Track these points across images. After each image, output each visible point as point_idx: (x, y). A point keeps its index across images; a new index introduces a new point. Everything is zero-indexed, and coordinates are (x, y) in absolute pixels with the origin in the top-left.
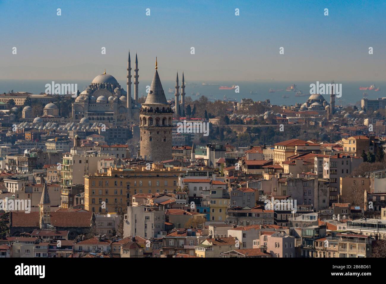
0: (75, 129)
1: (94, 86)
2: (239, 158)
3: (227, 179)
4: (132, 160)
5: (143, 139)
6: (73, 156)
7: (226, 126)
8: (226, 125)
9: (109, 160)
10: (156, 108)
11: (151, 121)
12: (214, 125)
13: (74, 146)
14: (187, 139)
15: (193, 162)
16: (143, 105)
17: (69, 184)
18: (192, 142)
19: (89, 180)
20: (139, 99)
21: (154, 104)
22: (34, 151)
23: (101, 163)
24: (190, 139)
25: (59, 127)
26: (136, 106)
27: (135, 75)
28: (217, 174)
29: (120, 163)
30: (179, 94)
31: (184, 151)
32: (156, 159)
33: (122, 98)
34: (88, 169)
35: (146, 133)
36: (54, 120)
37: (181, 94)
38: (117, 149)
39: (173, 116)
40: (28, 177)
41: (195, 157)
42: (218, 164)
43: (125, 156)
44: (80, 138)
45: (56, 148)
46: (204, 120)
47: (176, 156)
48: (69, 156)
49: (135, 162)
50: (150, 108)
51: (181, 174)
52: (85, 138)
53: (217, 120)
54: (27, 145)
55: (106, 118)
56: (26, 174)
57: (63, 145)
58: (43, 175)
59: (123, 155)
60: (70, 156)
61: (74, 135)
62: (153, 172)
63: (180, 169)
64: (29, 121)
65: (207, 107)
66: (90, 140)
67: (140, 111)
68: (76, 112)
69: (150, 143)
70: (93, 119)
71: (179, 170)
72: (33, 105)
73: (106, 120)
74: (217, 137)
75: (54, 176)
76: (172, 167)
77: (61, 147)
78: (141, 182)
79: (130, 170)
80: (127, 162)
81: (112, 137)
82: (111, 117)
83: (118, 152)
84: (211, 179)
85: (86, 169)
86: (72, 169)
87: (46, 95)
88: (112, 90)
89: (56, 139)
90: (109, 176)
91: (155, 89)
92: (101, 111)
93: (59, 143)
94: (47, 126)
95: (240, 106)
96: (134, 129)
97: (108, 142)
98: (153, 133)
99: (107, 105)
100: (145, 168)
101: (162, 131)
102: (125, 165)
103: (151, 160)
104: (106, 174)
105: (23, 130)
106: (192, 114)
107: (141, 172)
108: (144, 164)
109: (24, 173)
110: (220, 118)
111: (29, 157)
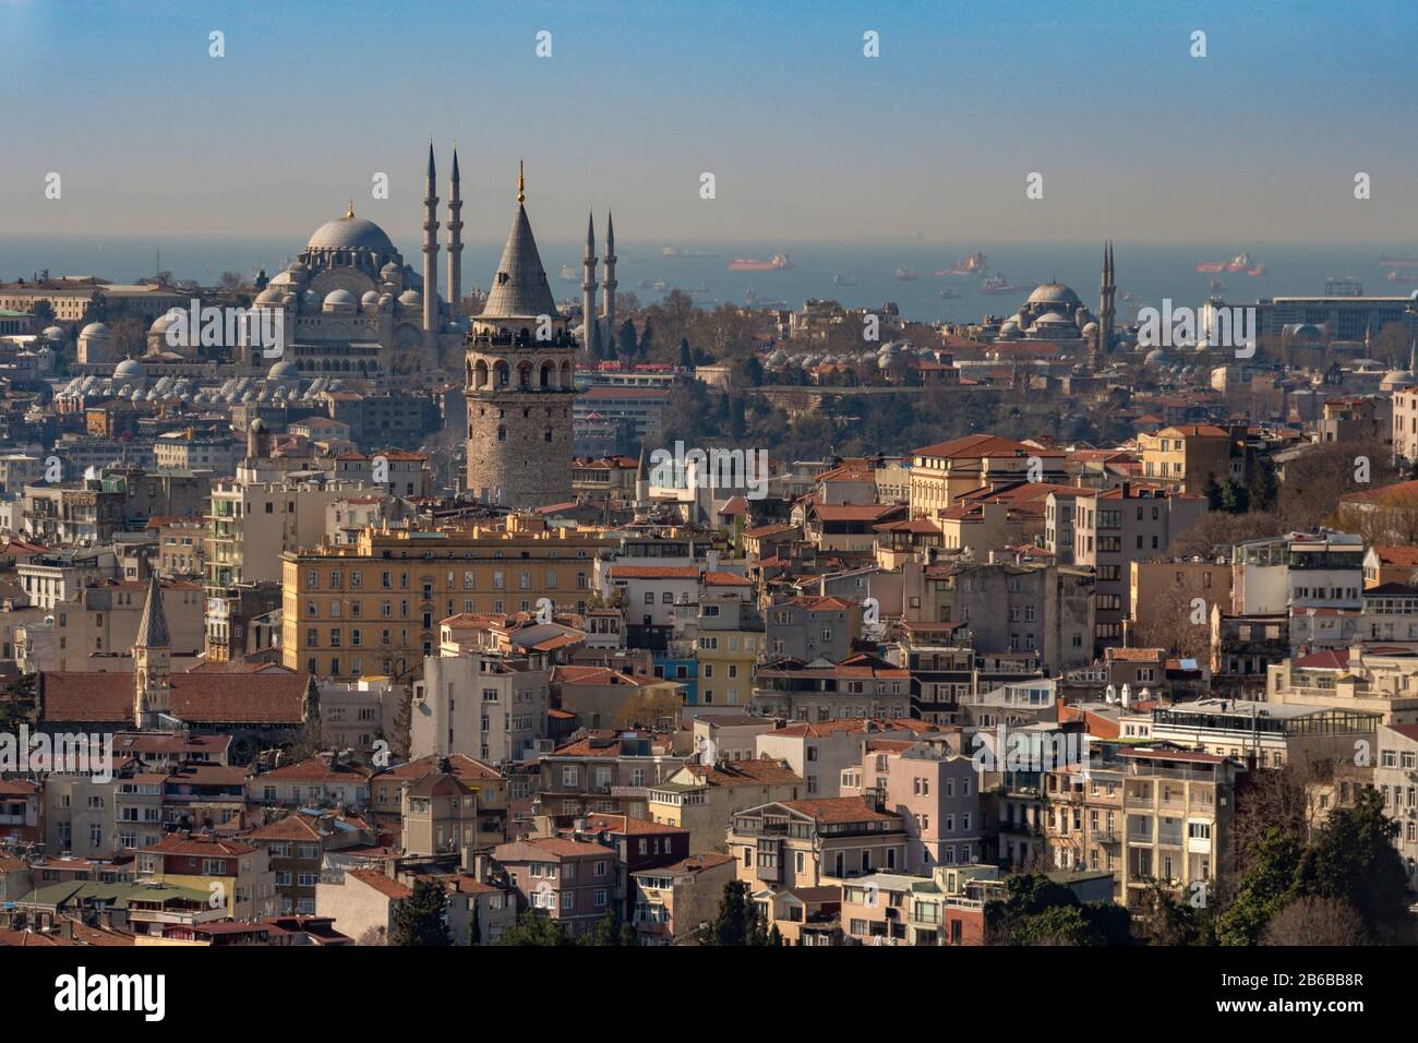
0: (253, 398)
1: (315, 258)
2: (794, 497)
3: (755, 566)
4: (438, 504)
5: (476, 433)
6: (245, 488)
7: (753, 391)
8: (754, 389)
9: (364, 502)
10: (519, 331)
11: (502, 373)
12: (712, 387)
13: (250, 454)
14: (624, 433)
15: (641, 511)
16: (475, 320)
17: (232, 581)
18: (639, 445)
19: (298, 568)
20: (462, 300)
21: (512, 316)
22: (116, 472)
23: (338, 512)
24: (632, 434)
25: (199, 392)
26: (453, 323)
27: (451, 220)
28: (722, 550)
29: (398, 512)
30: (597, 284)
31: (614, 475)
32: (519, 500)
33: (406, 297)
34: (293, 533)
35: (487, 412)
36: (182, 371)
37: (602, 284)
38: (391, 465)
39: (578, 358)
40: (96, 557)
41: (650, 495)
42: (724, 517)
43: (417, 491)
44: (267, 430)
45: (190, 460)
46: (680, 370)
47: (584, 490)
48: (230, 490)
49: (449, 509)
50: (499, 330)
51: (601, 550)
52: (284, 430)
53: (723, 369)
54: (95, 452)
55: (354, 364)
56: (89, 547)
57: (211, 452)
58: (144, 553)
59: (410, 486)
60: (235, 488)
61: (247, 419)
62: (508, 543)
63: (598, 534)
64: (101, 372)
65: (687, 326)
66: (303, 436)
67: (465, 341)
69: (500, 447)
70: (311, 366)
71: (595, 537)
72: (114, 320)
73: (354, 370)
74: (723, 427)
75: (182, 556)
76: (574, 526)
77: (205, 459)
78: (471, 577)
79: (432, 535)
80: (422, 509)
81: (374, 427)
82: (369, 359)
83: (393, 477)
84: (702, 567)
85: (289, 532)
86: (241, 531)
87: (157, 287)
88: (373, 271)
89: (189, 432)
90: (365, 557)
91: (517, 266)
92: (339, 341)
93: (200, 445)
94: (158, 389)
95: (799, 324)
96: (447, 401)
97: (360, 444)
98: (511, 414)
99: (359, 319)
100: (483, 530)
101: (538, 407)
102: (415, 521)
103: (504, 504)
104: (353, 547)
105: (81, 401)
106: (638, 352)
107: (470, 543)
108: (480, 517)
109: (82, 543)
110: (732, 363)
111: (100, 490)
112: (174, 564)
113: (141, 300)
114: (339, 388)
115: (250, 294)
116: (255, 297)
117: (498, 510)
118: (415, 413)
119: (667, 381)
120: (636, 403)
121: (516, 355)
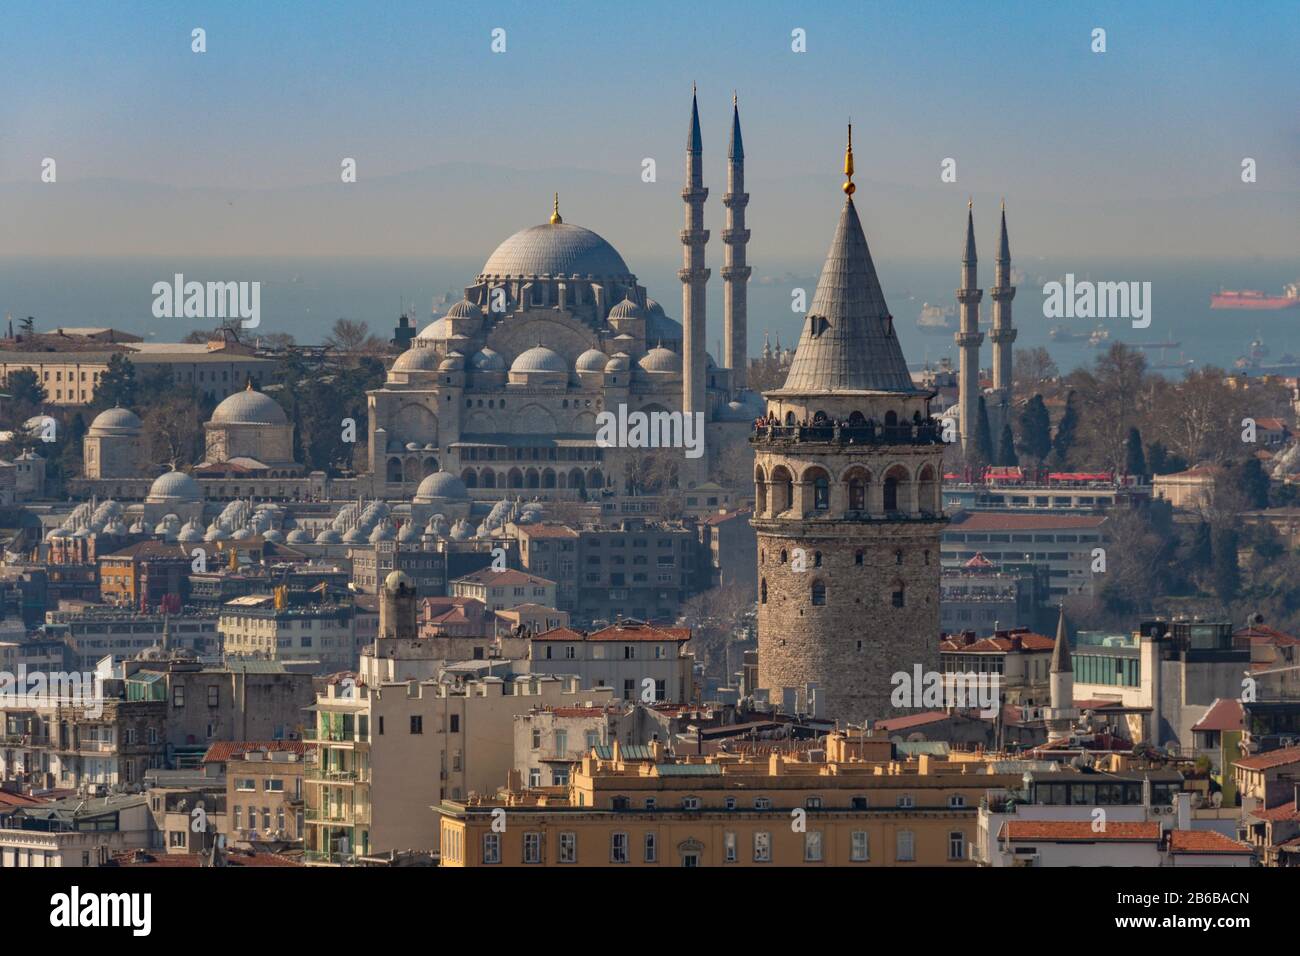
0: (386, 537)
3: (1257, 821)
4: (708, 715)
5: (772, 597)
6: (374, 691)
7: (1252, 518)
8: (1254, 514)
9: (580, 713)
10: (846, 417)
11: (817, 488)
12: (1181, 511)
13: (382, 632)
14: (1030, 590)
15: (1061, 725)
16: (771, 397)
17: (351, 851)
18: (1056, 610)
19: (467, 829)
20: (749, 364)
21: (835, 391)
22: (151, 665)
23: (536, 732)
24: (1046, 593)
25: (295, 526)
26: (733, 404)
27: (729, 226)
28: (1200, 792)
30: (982, 335)
31: (1012, 663)
32: (849, 707)
33: (652, 359)
34: (457, 768)
35: (792, 557)
36: (266, 490)
37: (990, 334)
38: (627, 649)
39: (947, 464)
40: (117, 814)
41: (1075, 698)
42: (1203, 736)
43: (673, 693)
44: (414, 590)
45: (279, 644)
46: (1125, 481)
48: (349, 694)
49: (728, 724)
50: (812, 414)
51: (990, 794)
52: (442, 591)
53: (1200, 480)
54: (115, 631)
55: (562, 474)
56: (104, 795)
57: (316, 630)
58: (200, 805)
59: (660, 684)
60: (357, 691)
61: (378, 571)
62: (830, 783)
63: (984, 765)
64: (125, 493)
65: (1139, 405)
66: (475, 601)
67: (755, 433)
68: (393, 441)
69: (815, 616)
70: (489, 480)
71: (980, 772)
72: (148, 404)
73: (563, 486)
74: (1201, 580)
75: (267, 810)
76: (943, 753)
77: (306, 642)
78: (765, 841)
79: (698, 770)
80: (681, 726)
81: (598, 584)
82: (589, 467)
83: (628, 669)
84: (1165, 821)
85: (450, 767)
86: (368, 765)
87: (221, 345)
88: (595, 316)
89: (278, 595)
90: (581, 809)
91: (843, 306)
92: (536, 436)
93: (297, 617)
94: (224, 523)
96: (723, 539)
97: (573, 613)
98: (833, 560)
99: (571, 400)
100: (787, 760)
101: (880, 548)
102: (669, 745)
103: (823, 716)
104: (561, 792)
105: (91, 544)
106: (1053, 451)
107: (764, 784)
108: (781, 737)
109: (92, 789)
110: (1217, 469)
111: (123, 697)
112: (252, 823)
113: (195, 368)
114: (537, 517)
115: (384, 356)
116: (392, 362)
117: (812, 726)
118: (669, 560)
119: (1103, 501)
120: (1049, 539)
121: (841, 458)
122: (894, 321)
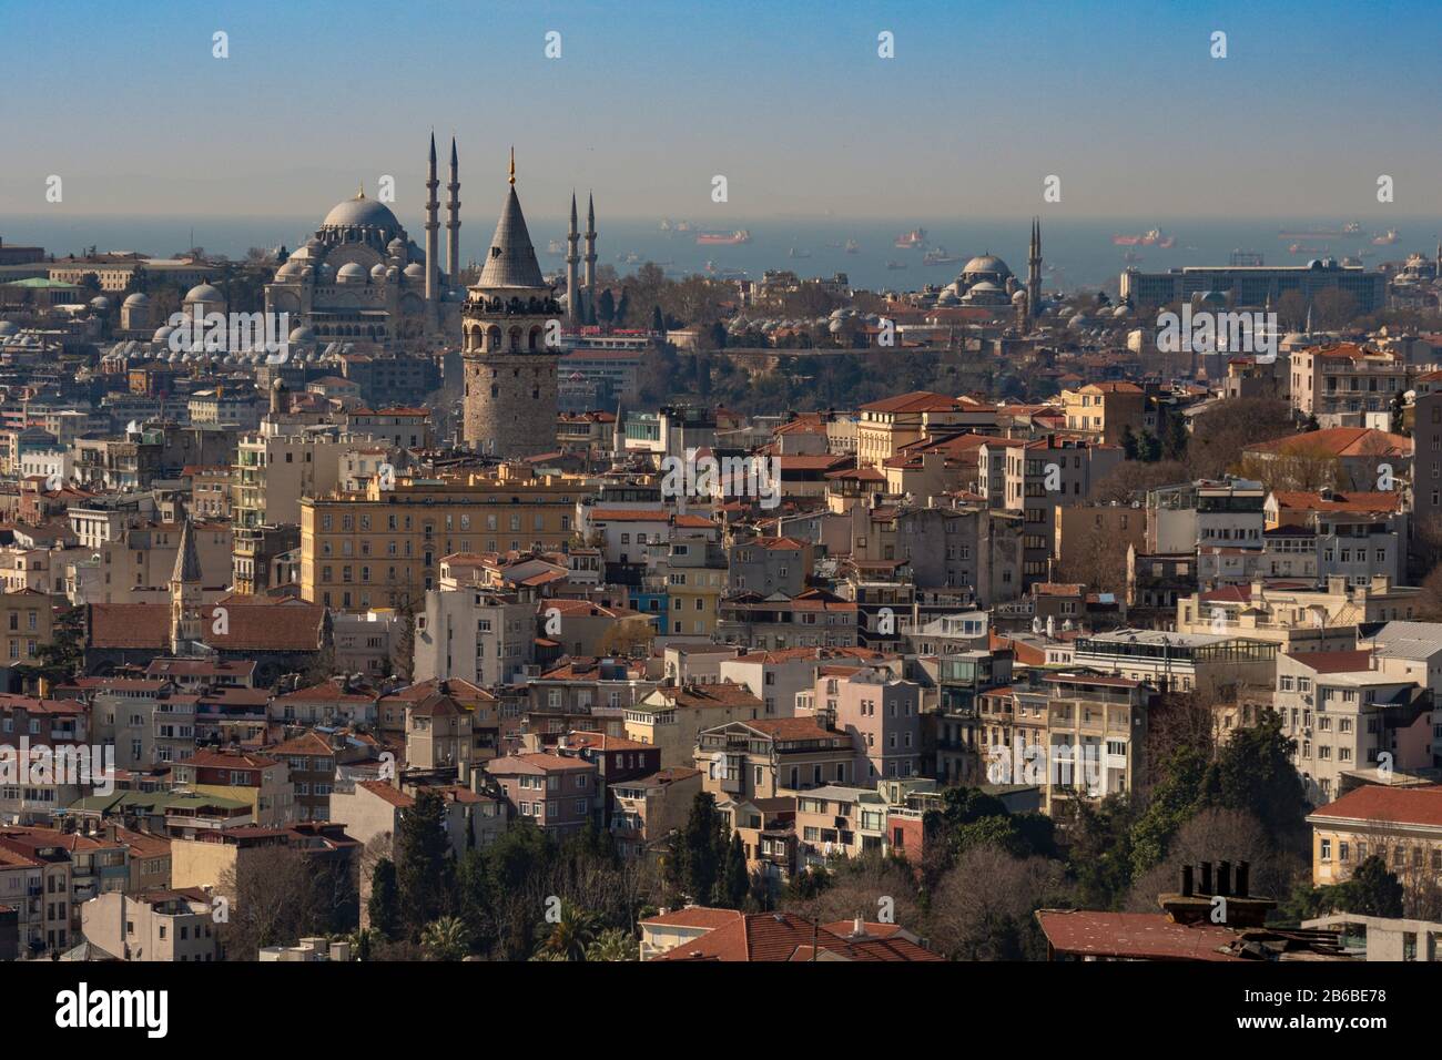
1: (330, 234)
2: (754, 448)
3: (719, 510)
4: (438, 454)
5: (472, 390)
6: (268, 440)
7: (717, 353)
8: (719, 351)
9: (372, 452)
10: (510, 300)
11: (494, 337)
12: (681, 349)
13: (272, 410)
14: (603, 390)
15: (618, 460)
16: (471, 289)
17: (256, 523)
18: (616, 401)
19: (315, 512)
20: (460, 272)
21: (504, 286)
22: (155, 426)
23: (350, 462)
24: (612, 391)
26: (452, 293)
27: (450, 200)
29: (403, 461)
30: (580, 257)
31: (594, 428)
32: (510, 450)
33: (410, 269)
34: (310, 480)
35: (481, 372)
37: (583, 257)
38: (397, 420)
39: (561, 324)
40: (138, 502)
41: (626, 446)
43: (420, 443)
44: (288, 388)
45: (220, 416)
46: (652, 334)
47: (568, 442)
48: (255, 442)
49: (448, 458)
50: (492, 298)
51: (583, 496)
52: (302, 389)
53: (691, 333)
54: (136, 408)
55: (364, 329)
56: (131, 492)
57: (238, 408)
58: (179, 498)
59: (414, 438)
60: (259, 440)
61: (270, 378)
62: (500, 489)
63: (580, 481)
64: (142, 337)
65: (659, 294)
66: (319, 394)
67: (462, 308)
68: (277, 311)
69: (493, 403)
70: (327, 331)
71: (577, 484)
72: (153, 291)
73: (364, 335)
74: (691, 385)
75: (213, 501)
76: (558, 474)
77: (233, 415)
78: (467, 519)
79: (433, 482)
80: (424, 460)
81: (382, 386)
82: (378, 325)
83: (397, 430)
84: (672, 510)
85: (306, 481)
86: (264, 478)
87: (191, 261)
88: (381, 248)
89: (219, 390)
90: (373, 502)
91: (508, 241)
92: (350, 309)
93: (229, 401)
94: (192, 353)
95: (759, 292)
96: (447, 362)
97: (369, 401)
98: (503, 374)
99: (368, 289)
100: (478, 477)
101: (527, 368)
102: (418, 469)
103: (497, 455)
104: (363, 493)
105: (124, 363)
106: (616, 317)
107: (467, 489)
108: (475, 466)
109: (125, 489)
110: (699, 327)
111: (141, 442)
112: (206, 508)
113: (176, 272)
114: (351, 351)
115: (273, 267)
116: (277, 270)
117: (491, 460)
118: (418, 373)
119: (641, 344)
120: (613, 364)
121: (507, 321)
122: (535, 250)
